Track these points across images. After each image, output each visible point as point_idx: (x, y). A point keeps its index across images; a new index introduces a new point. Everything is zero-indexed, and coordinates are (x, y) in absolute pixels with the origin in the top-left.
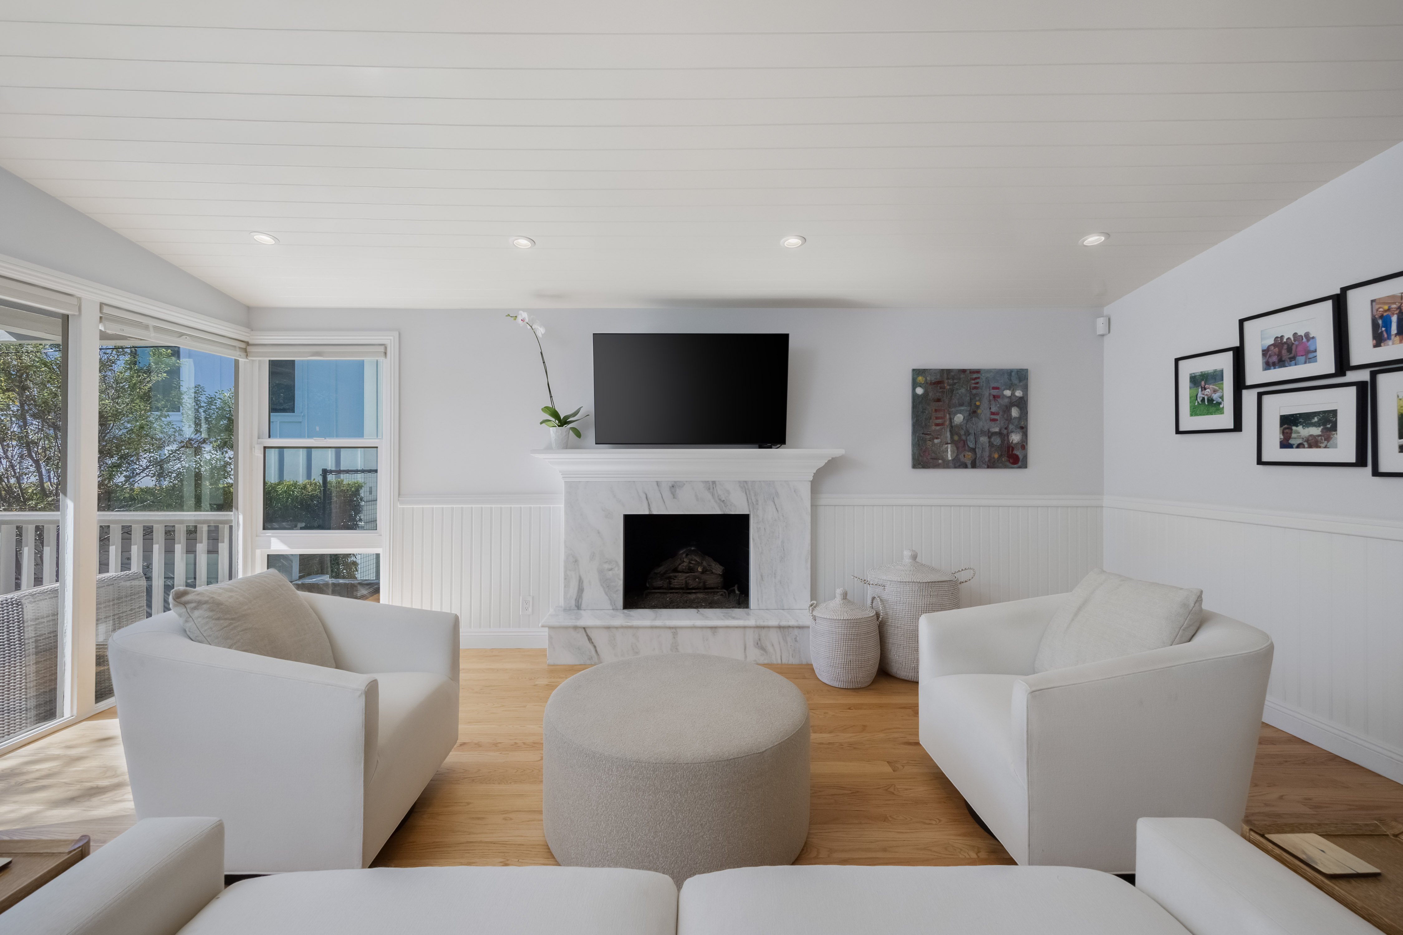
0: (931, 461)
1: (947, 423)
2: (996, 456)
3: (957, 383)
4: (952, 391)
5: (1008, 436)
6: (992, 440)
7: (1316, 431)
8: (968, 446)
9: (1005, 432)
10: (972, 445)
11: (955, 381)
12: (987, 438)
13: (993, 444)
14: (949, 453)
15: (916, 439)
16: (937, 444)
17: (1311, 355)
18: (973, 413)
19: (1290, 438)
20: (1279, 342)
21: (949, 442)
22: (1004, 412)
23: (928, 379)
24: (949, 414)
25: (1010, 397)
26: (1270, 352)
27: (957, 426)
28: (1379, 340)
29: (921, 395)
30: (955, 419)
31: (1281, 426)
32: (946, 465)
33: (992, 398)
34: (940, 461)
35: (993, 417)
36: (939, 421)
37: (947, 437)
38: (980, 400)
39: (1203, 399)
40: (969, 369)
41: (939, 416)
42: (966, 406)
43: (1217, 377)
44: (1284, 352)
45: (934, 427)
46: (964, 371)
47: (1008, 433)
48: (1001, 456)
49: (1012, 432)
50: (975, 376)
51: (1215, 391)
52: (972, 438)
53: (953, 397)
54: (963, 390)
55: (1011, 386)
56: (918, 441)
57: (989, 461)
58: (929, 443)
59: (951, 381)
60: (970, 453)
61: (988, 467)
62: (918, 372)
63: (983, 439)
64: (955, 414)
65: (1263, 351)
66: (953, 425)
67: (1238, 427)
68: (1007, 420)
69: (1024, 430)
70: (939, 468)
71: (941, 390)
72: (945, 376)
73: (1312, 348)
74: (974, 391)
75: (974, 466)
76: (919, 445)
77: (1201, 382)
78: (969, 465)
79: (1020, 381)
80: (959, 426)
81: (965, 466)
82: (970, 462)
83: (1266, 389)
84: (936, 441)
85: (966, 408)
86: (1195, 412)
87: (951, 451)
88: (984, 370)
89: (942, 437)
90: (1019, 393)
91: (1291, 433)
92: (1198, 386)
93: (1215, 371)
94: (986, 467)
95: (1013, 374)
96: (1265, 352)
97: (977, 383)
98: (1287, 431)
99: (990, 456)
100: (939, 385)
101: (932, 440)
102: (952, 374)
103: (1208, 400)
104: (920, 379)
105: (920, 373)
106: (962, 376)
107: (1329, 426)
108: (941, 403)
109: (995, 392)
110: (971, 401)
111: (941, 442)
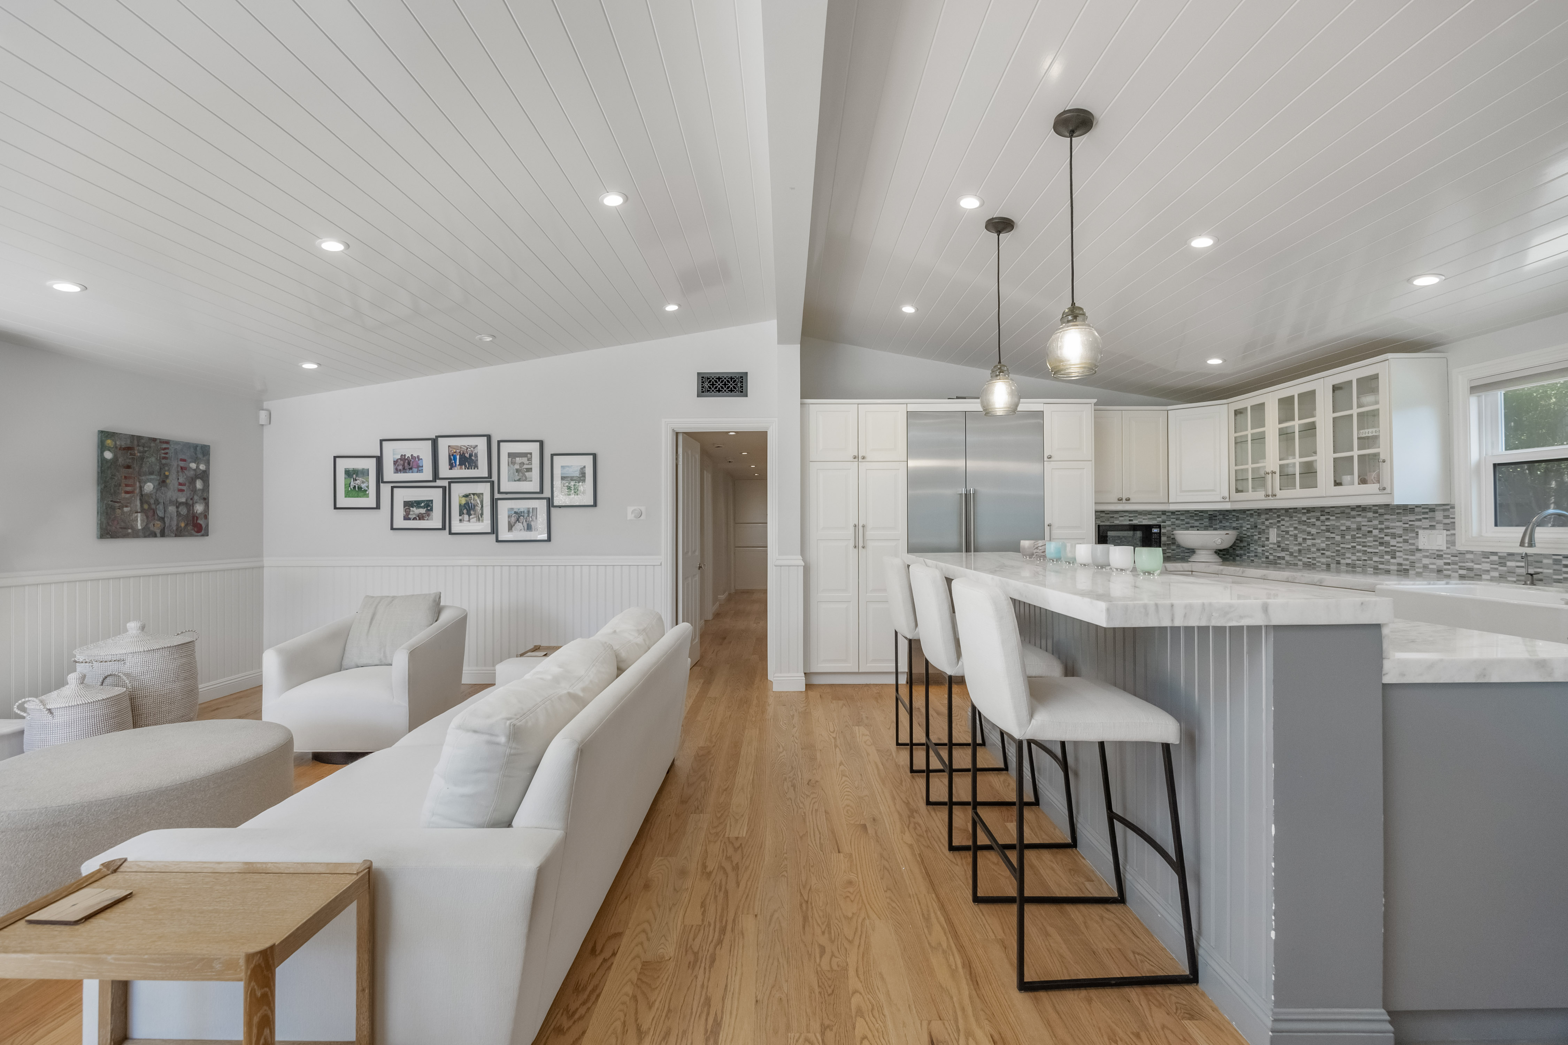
0: (121, 530)
1: (138, 491)
2: (183, 525)
3: (147, 451)
4: (142, 458)
5: (193, 506)
6: (180, 509)
7: (423, 511)
8: (157, 515)
9: (191, 502)
10: (161, 514)
11: (146, 449)
12: (175, 507)
13: (180, 513)
14: (139, 522)
15: (104, 507)
16: (127, 512)
17: (420, 469)
18: (163, 483)
19: (409, 514)
20: (403, 458)
21: (139, 510)
22: (190, 483)
23: (118, 443)
24: (139, 482)
25: (195, 470)
26: (398, 463)
27: (146, 495)
28: (451, 466)
29: (110, 460)
30: (145, 487)
31: (404, 507)
32: (136, 535)
33: (180, 468)
34: (130, 531)
35: (181, 487)
36: (128, 489)
37: (136, 505)
38: (169, 470)
39: (355, 487)
40: (160, 439)
41: (129, 483)
42: (156, 475)
43: (365, 473)
44: (406, 464)
45: (123, 495)
46: (154, 440)
47: (193, 504)
48: (187, 525)
49: (196, 502)
50: (164, 446)
51: (363, 482)
52: (161, 507)
53: (143, 465)
54: (153, 459)
55: (196, 460)
56: (106, 509)
57: (177, 529)
58: (118, 511)
59: (141, 449)
60: (159, 522)
61: (176, 536)
62: (106, 435)
63: (172, 509)
64: (145, 483)
65: (394, 461)
66: (143, 493)
67: (378, 507)
68: (192, 491)
69: (206, 500)
70: (129, 538)
71: (131, 457)
72: (136, 442)
73: (421, 465)
74: (164, 461)
75: (163, 535)
76: (107, 514)
77: (353, 475)
78: (158, 535)
79: (204, 456)
80: (149, 495)
81: (155, 536)
82: (159, 531)
83: (395, 486)
84: (125, 509)
85: (156, 477)
86: (348, 494)
87: (141, 520)
88: (173, 441)
89: (132, 505)
90: (202, 467)
91: (410, 512)
92: (351, 478)
93: (363, 469)
94: (174, 535)
95: (198, 448)
96: (395, 462)
97: (166, 453)
98: (408, 510)
99: (177, 525)
100: (130, 451)
101: (121, 508)
102: (142, 441)
103: (358, 488)
104: (109, 442)
105: (109, 436)
106: (153, 445)
107: (429, 508)
108: (131, 470)
109: (182, 464)
110: (160, 471)
111: (131, 511)
